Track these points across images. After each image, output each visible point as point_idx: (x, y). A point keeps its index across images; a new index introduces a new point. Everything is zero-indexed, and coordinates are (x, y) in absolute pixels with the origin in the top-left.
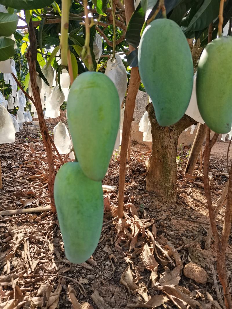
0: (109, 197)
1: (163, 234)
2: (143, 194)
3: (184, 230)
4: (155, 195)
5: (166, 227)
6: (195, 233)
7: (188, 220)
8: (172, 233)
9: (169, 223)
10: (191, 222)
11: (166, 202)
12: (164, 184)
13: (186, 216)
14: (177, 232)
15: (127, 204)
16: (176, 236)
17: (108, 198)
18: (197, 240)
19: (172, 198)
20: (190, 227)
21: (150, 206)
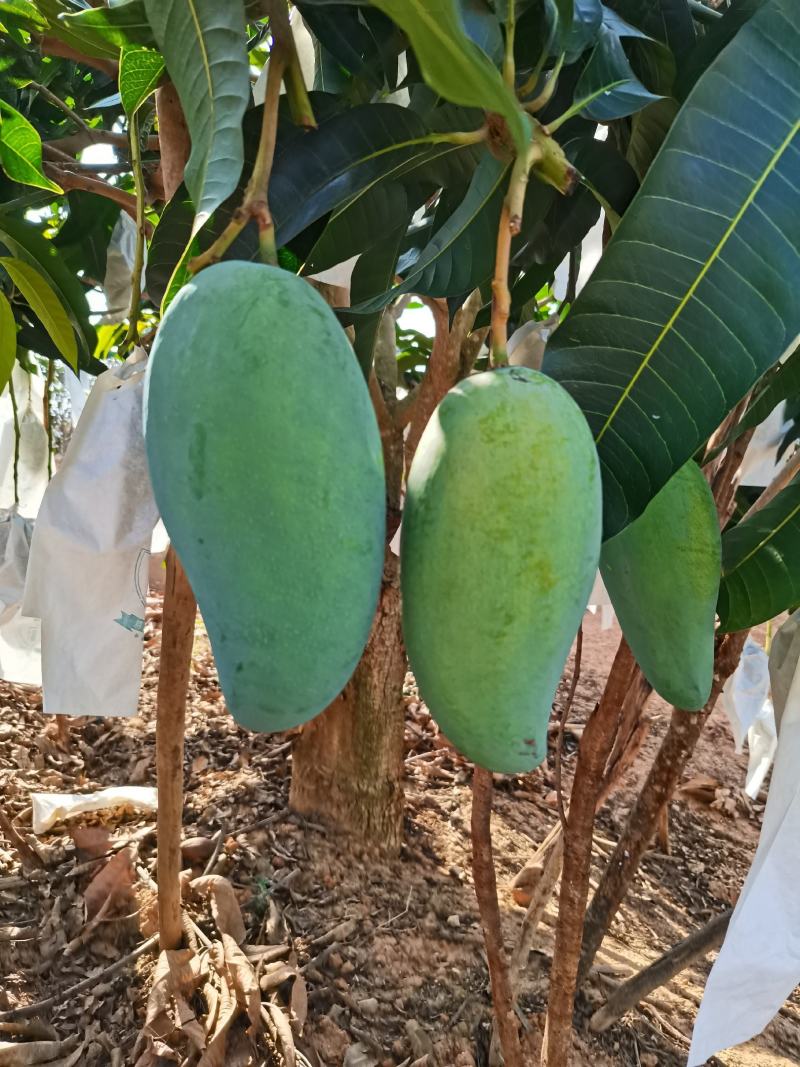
0: (134, 849)
1: (336, 1008)
2: (275, 823)
3: (418, 980)
4: (321, 828)
5: (348, 976)
6: (459, 991)
7: (436, 935)
8: (370, 1003)
9: (363, 954)
10: (444, 942)
11: (359, 857)
12: (354, 785)
13: (431, 916)
14: (388, 995)
15: (203, 879)
16: (385, 1014)
17: (129, 852)
18: (463, 1025)
19: (384, 836)
20: (442, 968)
21: (297, 879)
